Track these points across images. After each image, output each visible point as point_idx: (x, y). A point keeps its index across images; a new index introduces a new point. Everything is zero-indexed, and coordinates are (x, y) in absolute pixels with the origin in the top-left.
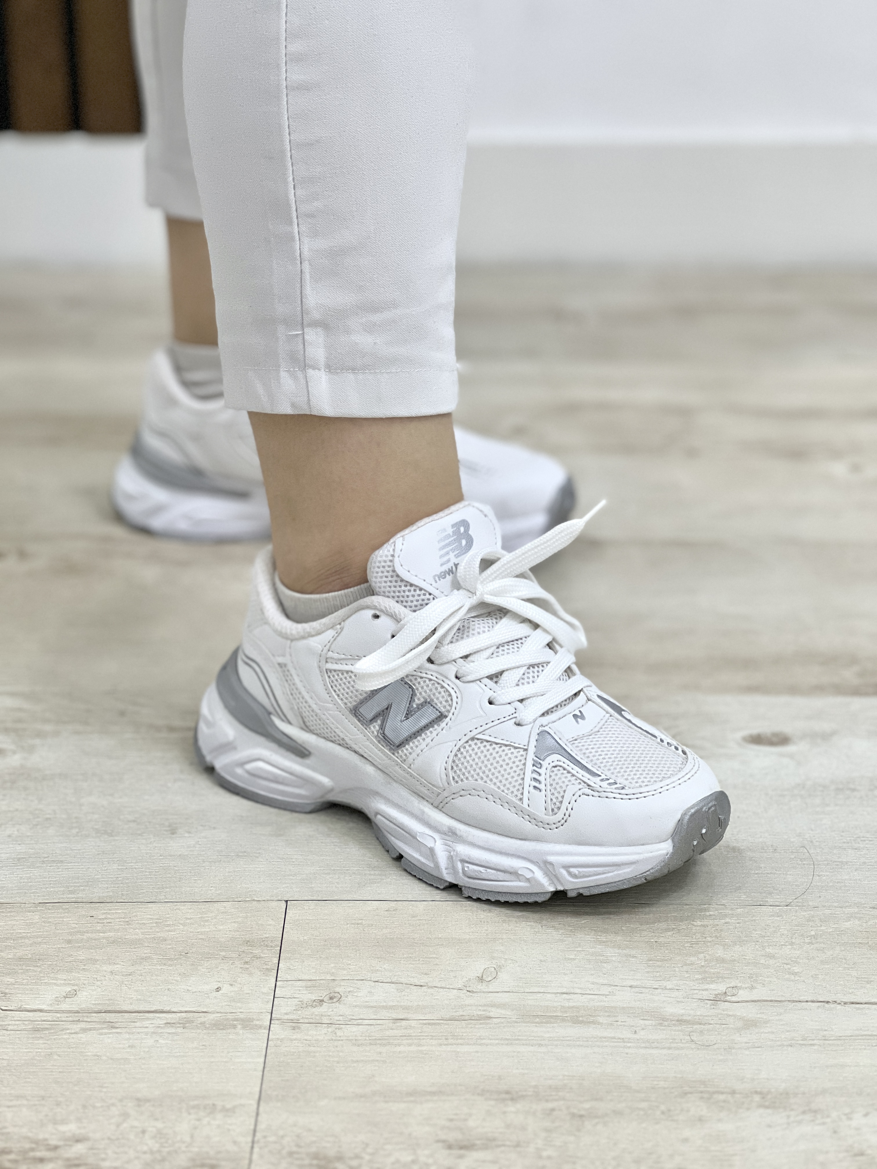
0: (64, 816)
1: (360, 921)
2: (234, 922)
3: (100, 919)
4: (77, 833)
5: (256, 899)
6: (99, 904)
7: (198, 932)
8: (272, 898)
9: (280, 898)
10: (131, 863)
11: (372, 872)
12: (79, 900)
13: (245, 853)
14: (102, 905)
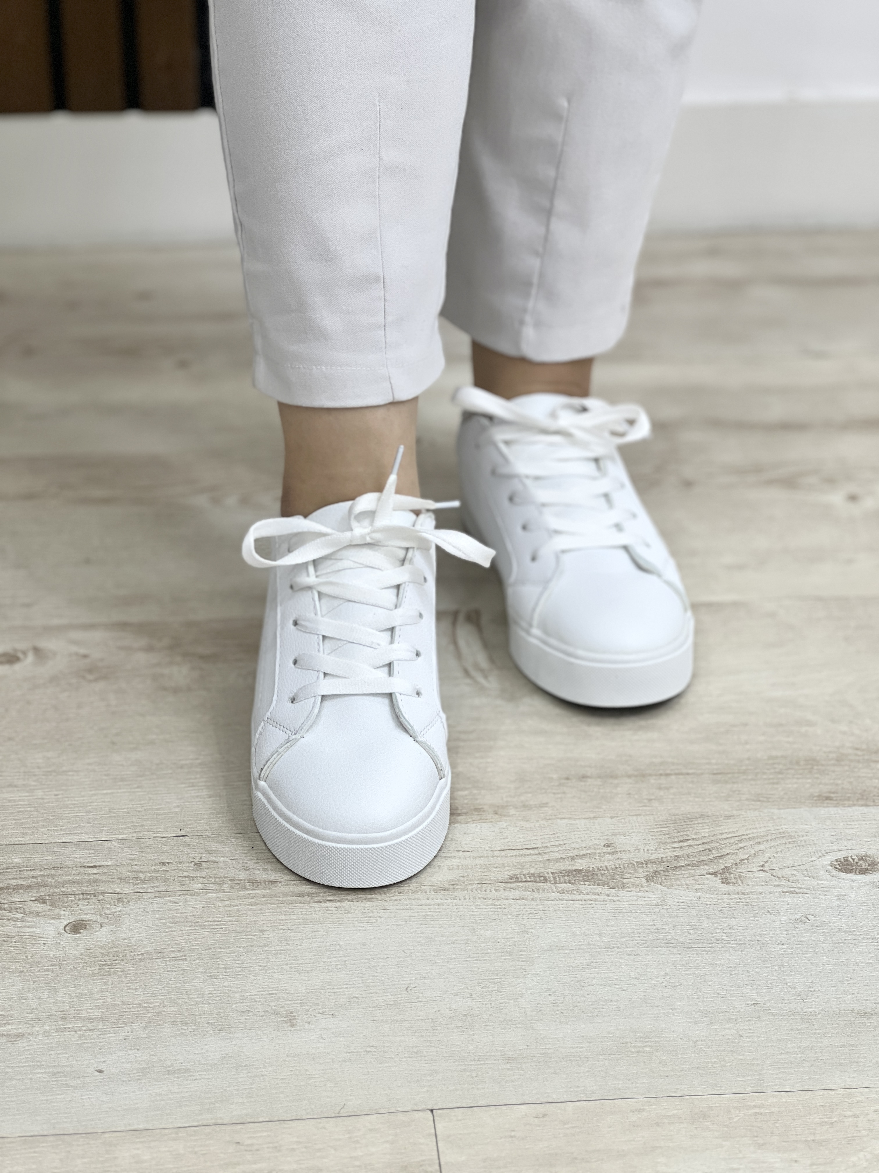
0: (175, 1009)
1: (513, 1134)
2: (386, 1142)
3: (247, 1145)
4: (194, 1030)
5: (400, 1109)
6: (239, 1127)
7: (351, 1157)
8: (416, 1108)
9: (423, 1107)
10: (260, 1068)
11: (509, 1066)
12: (219, 1121)
13: (372, 1048)
14: (243, 1126)
